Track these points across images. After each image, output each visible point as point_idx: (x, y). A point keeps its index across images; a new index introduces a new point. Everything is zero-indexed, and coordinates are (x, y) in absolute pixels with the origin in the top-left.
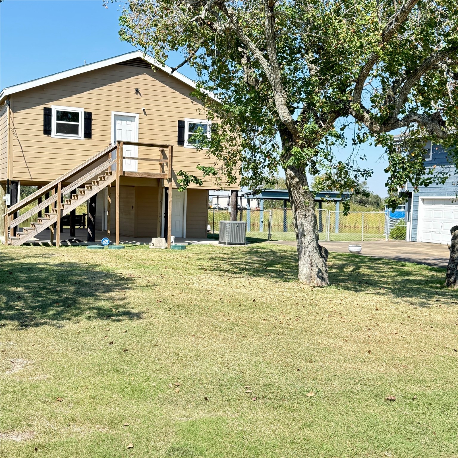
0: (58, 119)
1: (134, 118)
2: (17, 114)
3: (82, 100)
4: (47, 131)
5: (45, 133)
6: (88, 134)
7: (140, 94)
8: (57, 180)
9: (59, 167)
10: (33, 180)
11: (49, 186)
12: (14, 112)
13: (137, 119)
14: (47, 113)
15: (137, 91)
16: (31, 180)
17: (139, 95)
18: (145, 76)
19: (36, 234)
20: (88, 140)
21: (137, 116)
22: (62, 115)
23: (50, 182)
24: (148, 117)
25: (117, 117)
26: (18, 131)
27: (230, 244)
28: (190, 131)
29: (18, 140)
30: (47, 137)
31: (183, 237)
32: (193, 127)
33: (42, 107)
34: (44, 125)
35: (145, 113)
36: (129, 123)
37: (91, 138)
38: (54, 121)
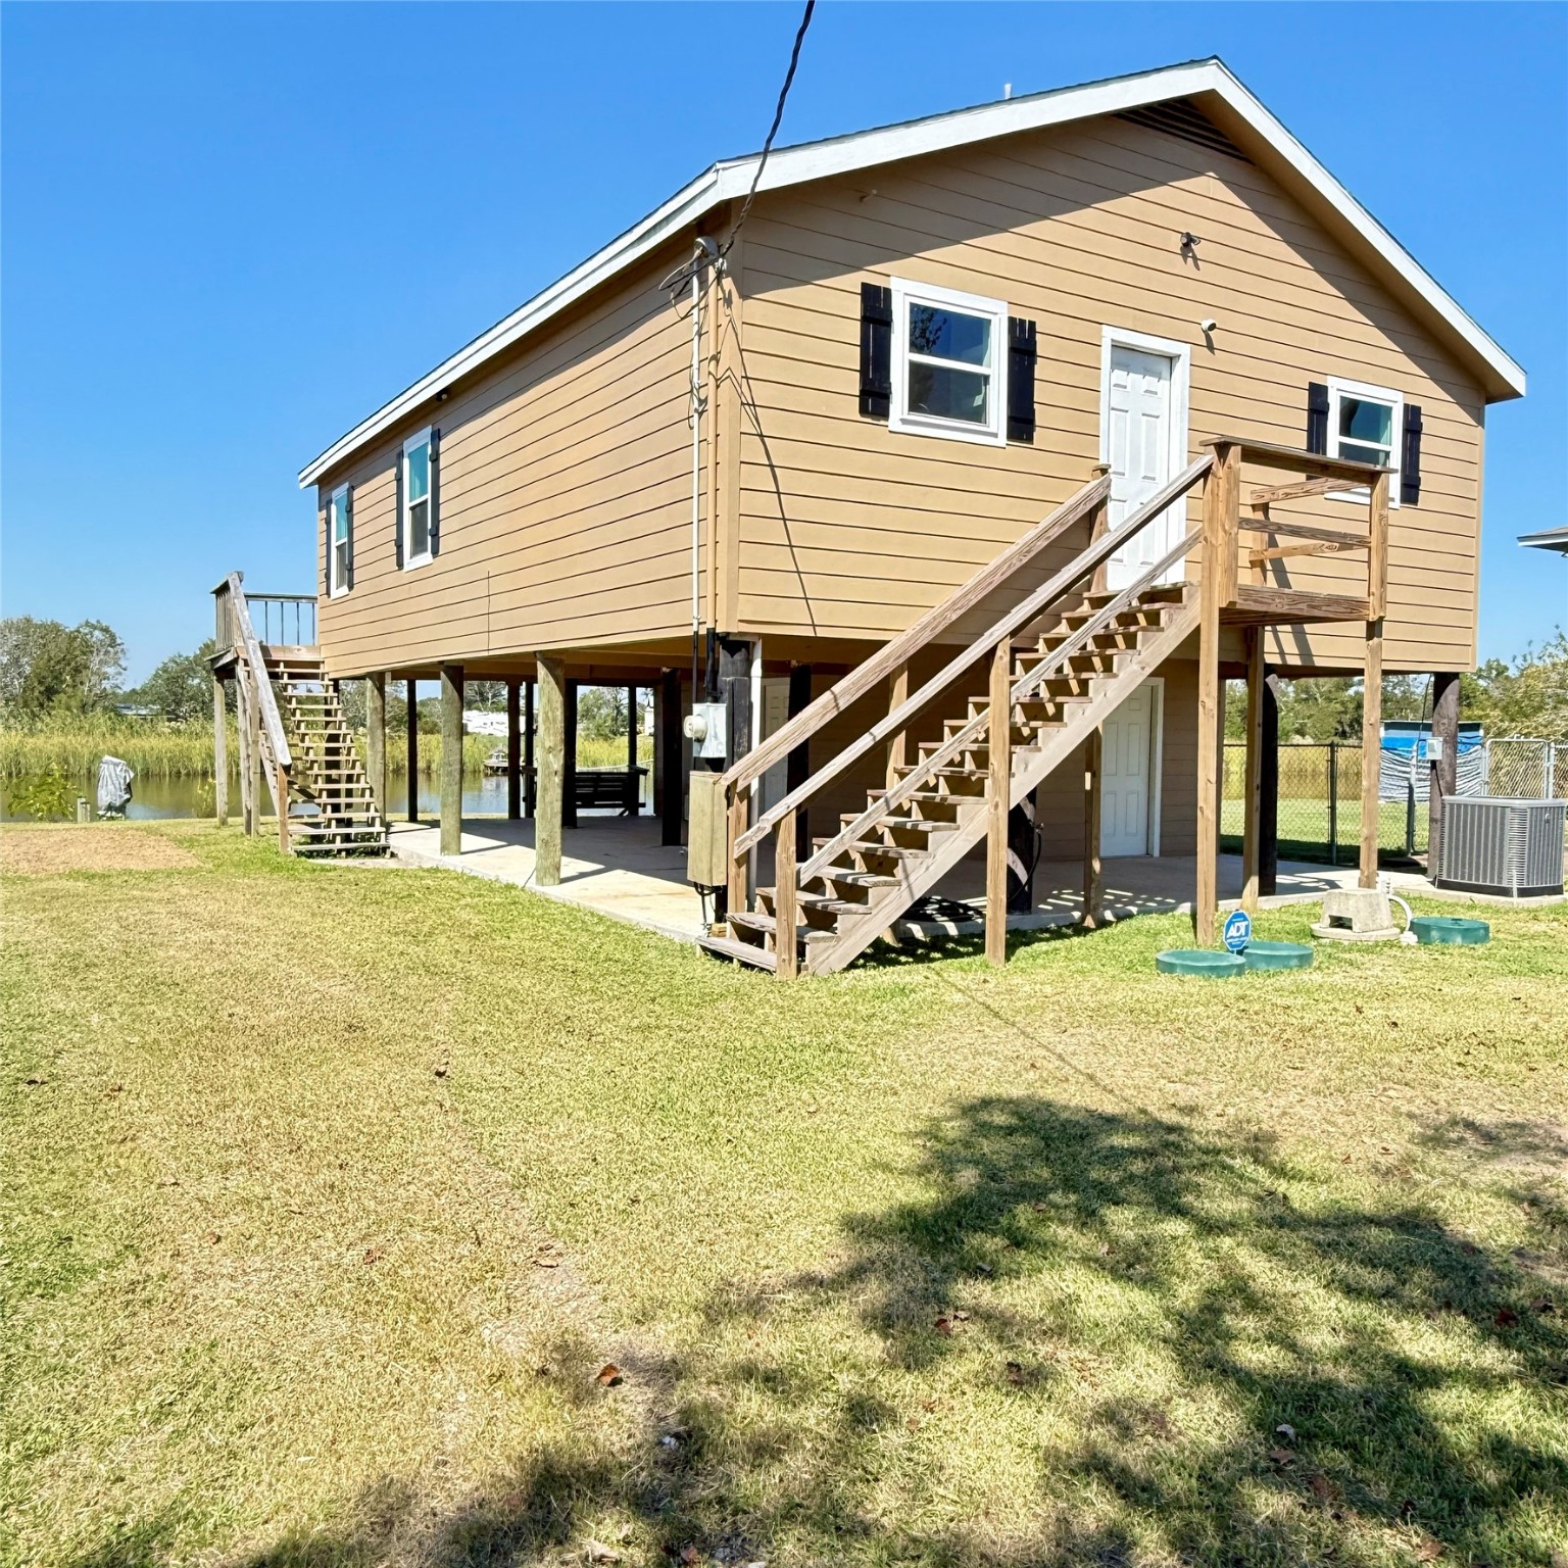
0: (915, 347)
1: (1165, 364)
2: (753, 308)
3: (1002, 265)
4: (874, 399)
5: (863, 411)
6: (1022, 425)
7: (1195, 258)
8: (904, 636)
9: (917, 570)
10: (822, 633)
12: (744, 296)
13: (1182, 369)
14: (875, 308)
15: (1189, 242)
16: (808, 632)
17: (1190, 260)
18: (1209, 184)
19: (909, 904)
20: (1019, 450)
21: (1184, 350)
22: (932, 328)
23: (884, 643)
24: (1219, 360)
25: (1127, 356)
26: (762, 395)
28: (1346, 429)
29: (761, 436)
30: (868, 432)
31: (1148, 853)
32: (1353, 412)
33: (854, 281)
34: (863, 371)
35: (1210, 347)
36: (1149, 382)
37: (1030, 439)
38: (901, 356)
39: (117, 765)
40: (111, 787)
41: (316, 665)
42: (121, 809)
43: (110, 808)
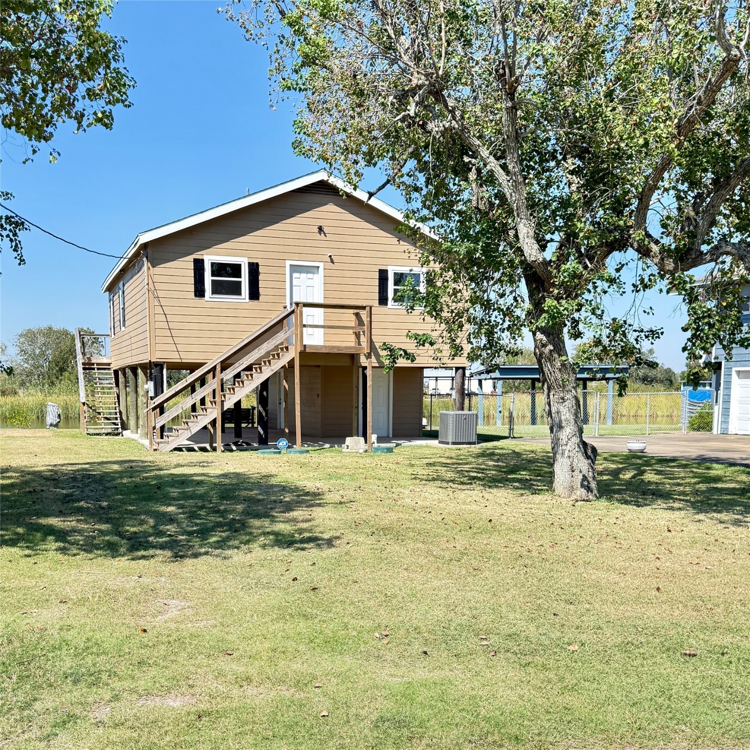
0: (213, 275)
1: (317, 268)
2: (158, 270)
3: (244, 246)
4: (199, 292)
5: (196, 296)
6: (254, 294)
7: (324, 233)
8: (214, 360)
9: (217, 341)
10: (183, 361)
12: (153, 267)
13: (321, 270)
14: (199, 265)
15: (320, 229)
16: (180, 361)
17: (323, 234)
18: (331, 207)
19: (190, 435)
20: (255, 302)
21: (321, 265)
22: (219, 269)
23: (206, 363)
24: (336, 265)
25: (294, 269)
26: (160, 293)
27: (454, 443)
28: (396, 284)
29: (161, 306)
30: (198, 301)
31: (388, 436)
32: (399, 278)
33: (191, 258)
34: (195, 284)
35: (332, 262)
36: (310, 276)
37: (258, 299)
38: (208, 278)
39: (54, 406)
40: (51, 416)
41: (109, 364)
42: (56, 425)
43: (51, 425)
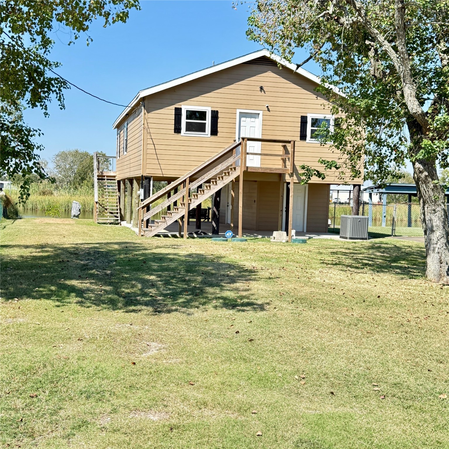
0: (187, 118)
1: (258, 115)
2: (151, 115)
3: (209, 100)
4: (177, 130)
5: (175, 132)
6: (214, 132)
8: (185, 176)
9: (188, 163)
10: (164, 176)
11: (178, 181)
12: (148, 113)
13: (261, 116)
14: (178, 112)
15: (261, 88)
16: (162, 176)
17: (263, 92)
18: (270, 74)
19: (166, 226)
20: (214, 138)
21: (261, 112)
22: (191, 114)
23: (179, 178)
24: (271, 113)
25: (242, 115)
26: (152, 131)
27: (351, 238)
28: (312, 126)
29: (152, 139)
30: (177, 136)
31: (303, 231)
32: (315, 122)
33: (173, 107)
34: (175, 124)
35: (269, 110)
36: (253, 119)
37: (217, 135)
38: (184, 120)
39: (77, 203)
40: (75, 210)
41: (115, 177)
42: (78, 216)
43: (74, 216)
